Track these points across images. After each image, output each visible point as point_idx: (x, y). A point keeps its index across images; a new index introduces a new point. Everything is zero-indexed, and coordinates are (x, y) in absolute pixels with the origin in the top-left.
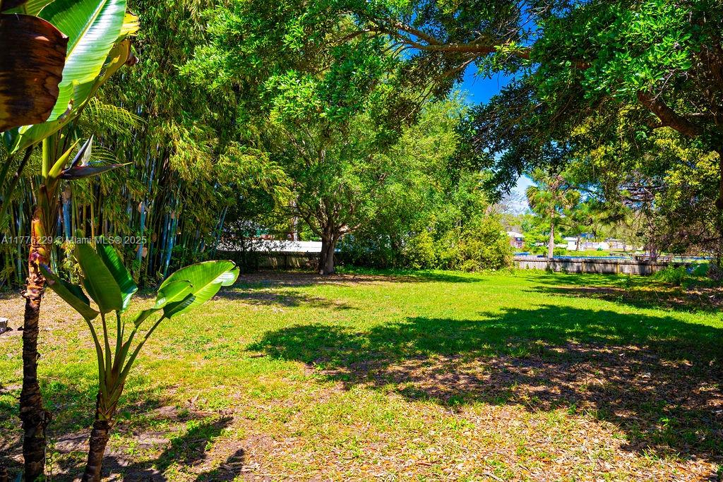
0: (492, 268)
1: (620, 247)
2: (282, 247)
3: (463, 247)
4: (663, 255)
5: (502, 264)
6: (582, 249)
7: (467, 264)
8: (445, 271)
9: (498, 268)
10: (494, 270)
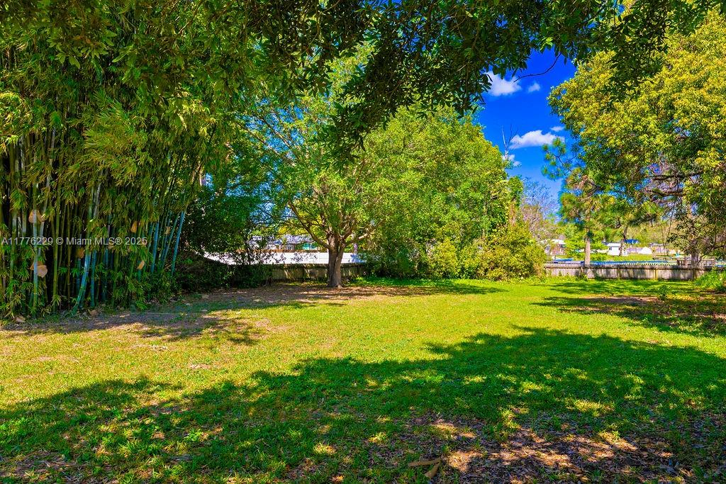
0: (520, 276)
1: (663, 251)
2: (298, 260)
3: (490, 255)
4: (706, 258)
5: (530, 271)
6: (625, 254)
7: (495, 273)
8: (472, 281)
9: (526, 276)
10: (522, 278)
